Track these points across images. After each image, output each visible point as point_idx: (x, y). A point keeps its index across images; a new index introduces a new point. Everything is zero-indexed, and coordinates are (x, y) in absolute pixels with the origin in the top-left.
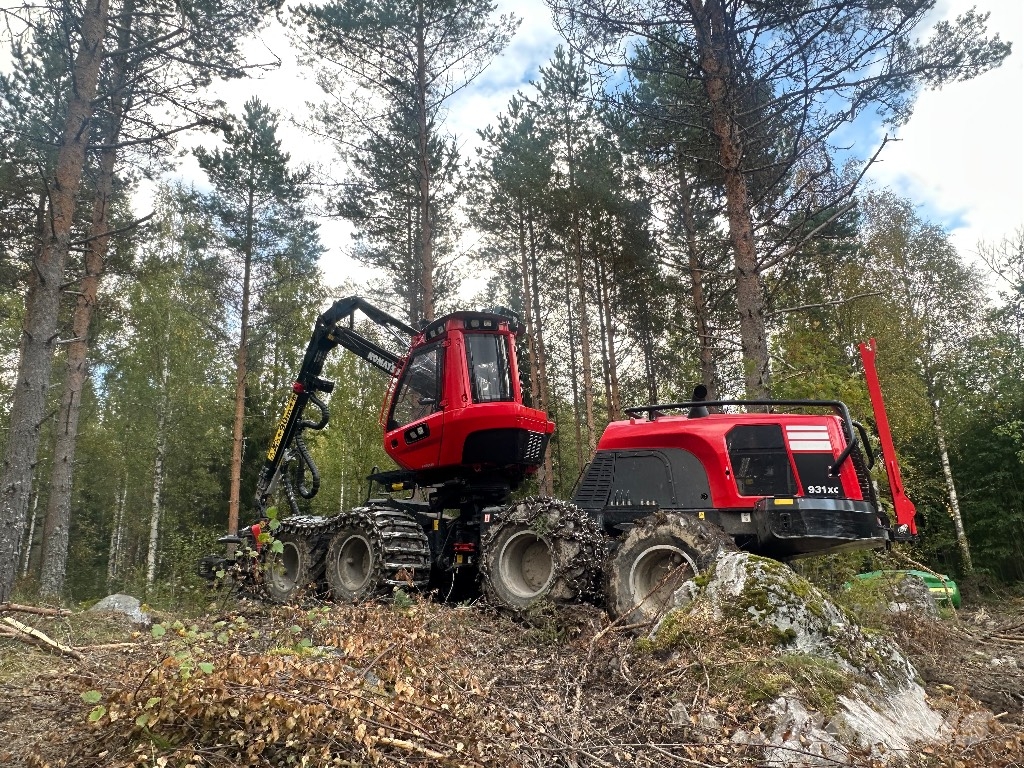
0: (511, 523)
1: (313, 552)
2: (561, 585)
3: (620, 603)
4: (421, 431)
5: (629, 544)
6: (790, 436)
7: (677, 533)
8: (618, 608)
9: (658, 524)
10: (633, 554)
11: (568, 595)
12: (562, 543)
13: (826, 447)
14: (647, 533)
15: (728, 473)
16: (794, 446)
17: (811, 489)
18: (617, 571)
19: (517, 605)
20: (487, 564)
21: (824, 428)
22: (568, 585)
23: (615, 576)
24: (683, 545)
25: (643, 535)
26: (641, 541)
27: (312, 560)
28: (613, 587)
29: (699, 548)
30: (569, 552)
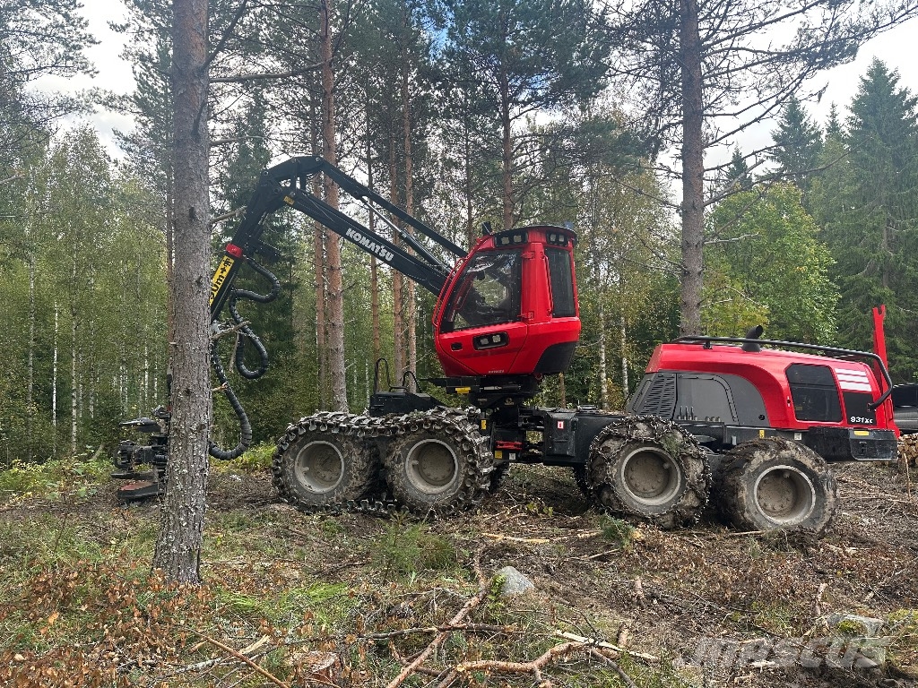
0: (636, 441)
1: (361, 454)
2: (692, 496)
3: (748, 511)
4: (497, 339)
5: (755, 463)
6: (840, 377)
7: (798, 457)
8: (746, 515)
9: (781, 449)
10: (757, 472)
11: (696, 504)
12: (689, 460)
13: (868, 388)
14: (771, 455)
15: (789, 402)
16: (843, 386)
17: (853, 419)
18: (745, 486)
19: (647, 512)
20: (611, 475)
21: (864, 374)
22: (697, 496)
23: (743, 489)
24: (803, 467)
25: (767, 457)
26: (765, 462)
27: (363, 460)
28: (742, 498)
29: (816, 469)
30: (696, 468)
